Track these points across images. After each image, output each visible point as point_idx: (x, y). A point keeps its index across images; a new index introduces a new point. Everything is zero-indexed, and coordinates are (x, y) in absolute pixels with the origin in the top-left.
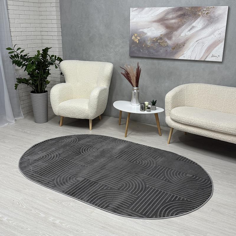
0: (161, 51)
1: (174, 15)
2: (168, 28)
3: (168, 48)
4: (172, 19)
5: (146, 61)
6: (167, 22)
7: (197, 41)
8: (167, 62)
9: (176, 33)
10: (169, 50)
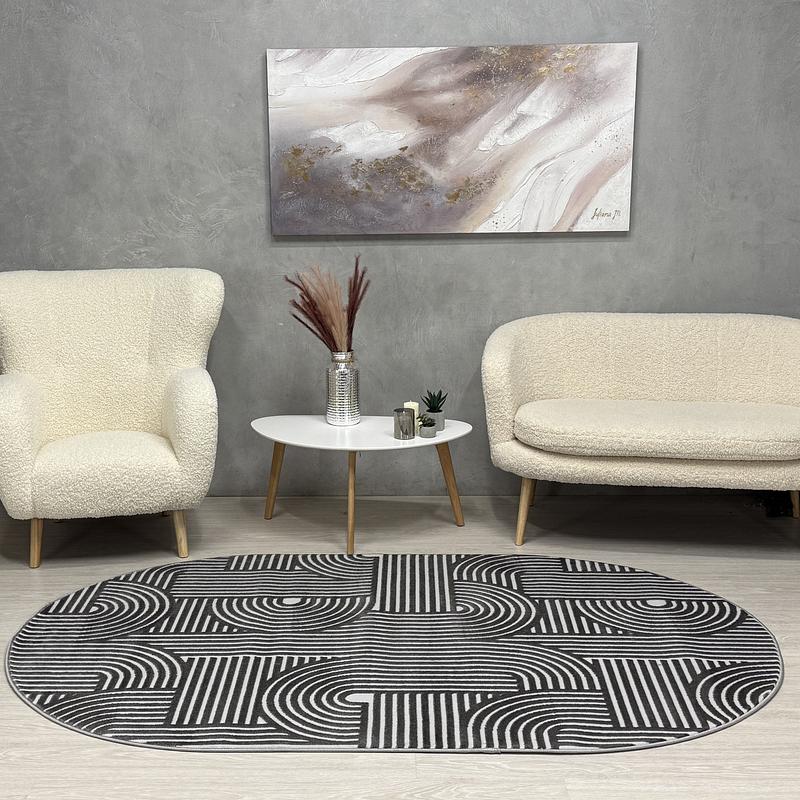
0: (407, 207)
1: (450, 77)
2: (427, 125)
3: (434, 197)
4: (444, 89)
6: (419, 101)
7: (539, 166)
8: (428, 247)
9: (460, 141)
10: (438, 201)
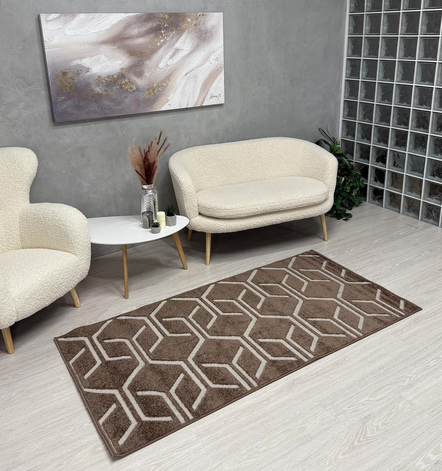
0: (127, 101)
1: (142, 30)
3: (140, 94)
4: (139, 36)
6: (128, 43)
7: (186, 74)
8: (137, 120)
9: (150, 63)
10: (142, 96)
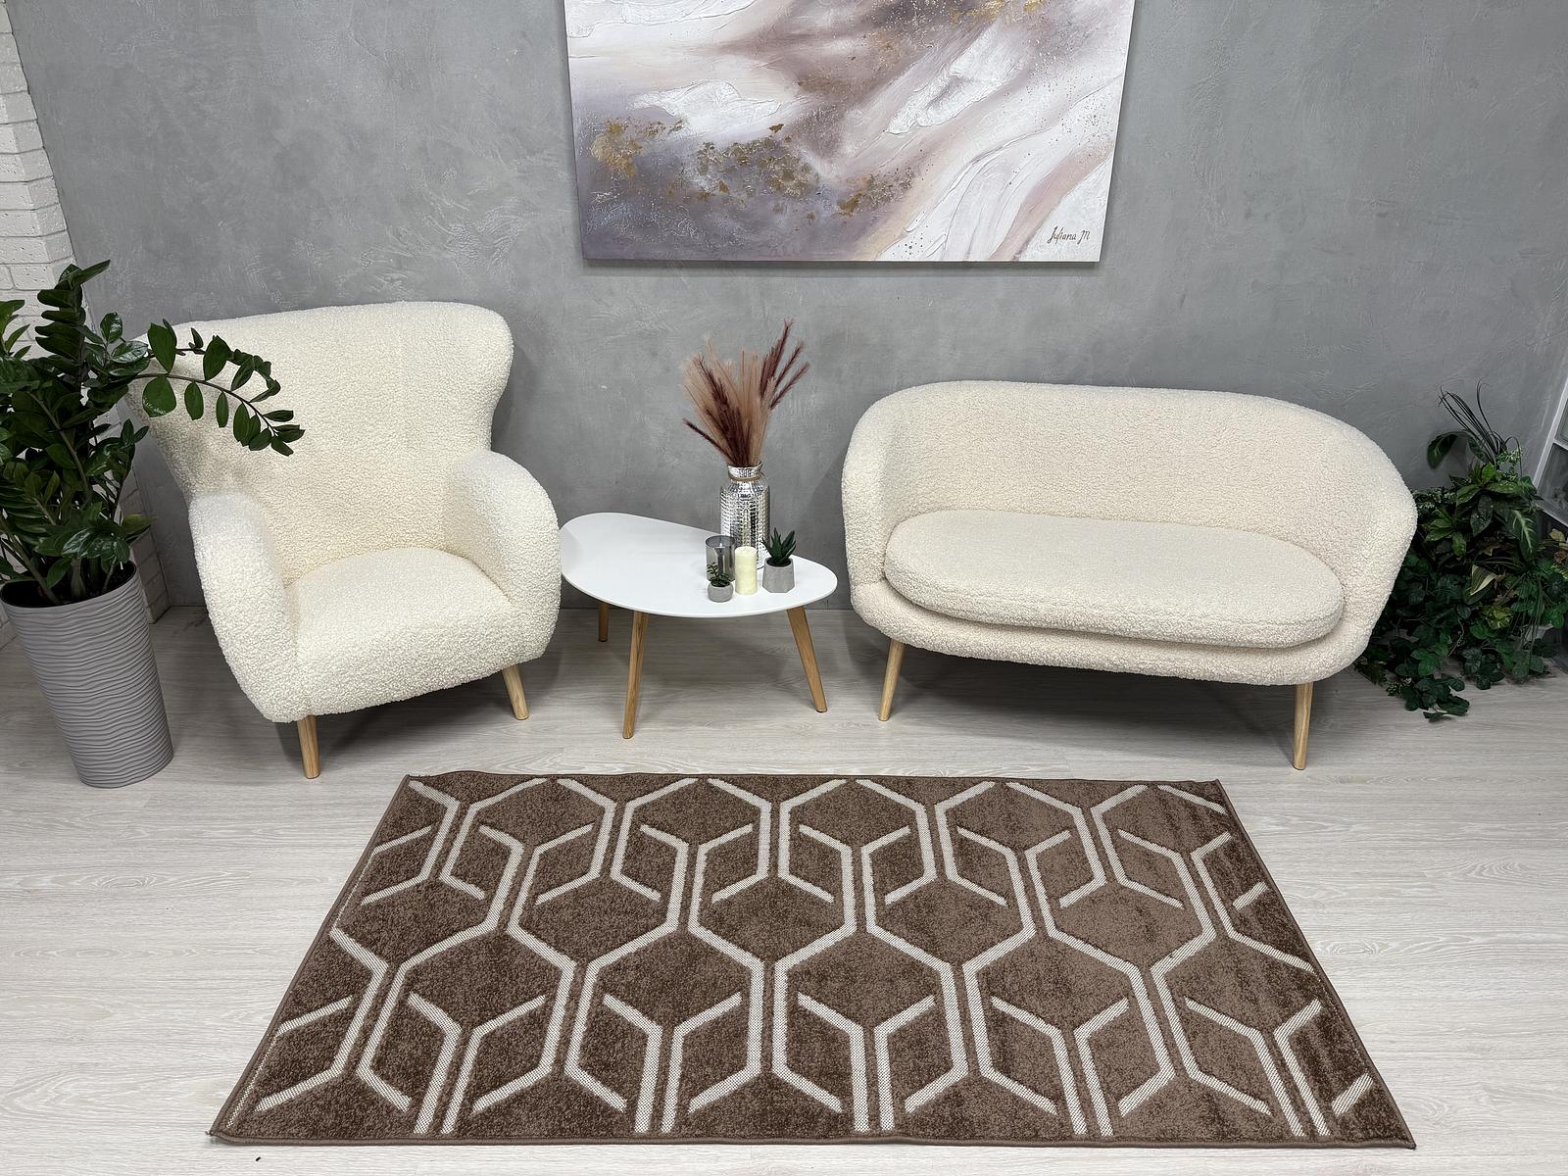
0: (781, 220)
1: (849, 14)
2: (813, 90)
3: (820, 205)
4: (839, 32)
5: (684, 280)
6: (802, 51)
7: (977, 160)
8: (809, 279)
9: (861, 118)
10: (827, 211)
